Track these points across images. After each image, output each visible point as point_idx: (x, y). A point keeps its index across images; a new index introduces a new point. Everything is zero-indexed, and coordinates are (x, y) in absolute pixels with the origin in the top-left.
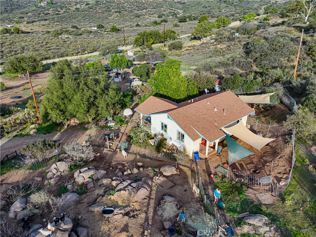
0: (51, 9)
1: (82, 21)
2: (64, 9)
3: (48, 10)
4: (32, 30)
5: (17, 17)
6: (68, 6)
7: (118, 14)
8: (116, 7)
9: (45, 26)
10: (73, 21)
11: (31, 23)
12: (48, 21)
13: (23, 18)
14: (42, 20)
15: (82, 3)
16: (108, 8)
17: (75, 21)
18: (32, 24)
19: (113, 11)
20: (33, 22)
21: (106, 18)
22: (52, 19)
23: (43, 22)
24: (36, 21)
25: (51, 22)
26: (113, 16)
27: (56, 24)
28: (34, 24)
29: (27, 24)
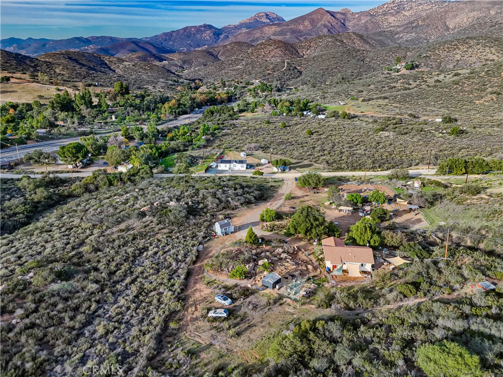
0: (401, 81)
2: (418, 81)
3: (397, 82)
4: (362, 112)
5: (356, 91)
6: (426, 77)
7: (494, 96)
8: (497, 84)
9: (380, 108)
11: (366, 101)
12: (387, 101)
13: (362, 92)
14: (380, 98)
15: (449, 73)
16: (484, 85)
17: (422, 102)
18: (366, 103)
19: (490, 90)
23: (381, 102)
25: (390, 102)
26: (484, 99)
27: (394, 105)
28: (369, 102)
29: (362, 101)
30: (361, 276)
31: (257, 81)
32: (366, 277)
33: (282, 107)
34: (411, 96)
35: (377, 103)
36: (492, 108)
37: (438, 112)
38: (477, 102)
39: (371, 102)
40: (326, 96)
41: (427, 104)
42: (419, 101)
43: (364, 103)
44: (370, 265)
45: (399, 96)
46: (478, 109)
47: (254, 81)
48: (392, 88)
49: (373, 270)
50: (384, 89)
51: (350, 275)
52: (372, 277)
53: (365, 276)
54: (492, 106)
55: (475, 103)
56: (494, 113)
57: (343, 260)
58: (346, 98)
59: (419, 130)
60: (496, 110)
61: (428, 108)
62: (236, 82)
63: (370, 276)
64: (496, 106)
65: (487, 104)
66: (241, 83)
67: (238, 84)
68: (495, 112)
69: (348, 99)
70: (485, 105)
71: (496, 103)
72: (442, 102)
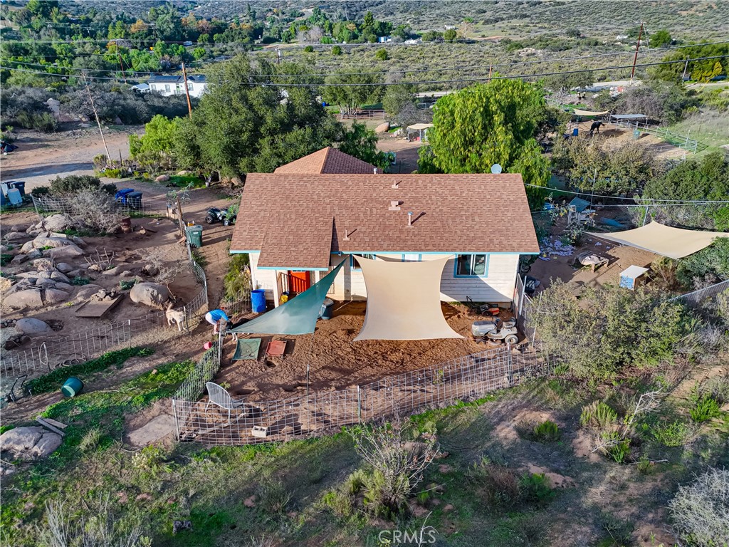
1: (606, 19)
4: (483, 36)
5: (473, 11)
9: (516, 30)
10: (583, 21)
11: (492, 23)
12: (527, 20)
13: (485, 12)
14: (517, 17)
17: (588, 19)
18: (491, 25)
20: (496, 21)
21: (674, 13)
22: (538, 15)
23: (515, 22)
24: (502, 19)
25: (533, 21)
26: (695, 8)
27: (540, 25)
28: (496, 24)
29: (483, 24)
30: (450, 333)
31: (310, 10)
32: (486, 338)
33: (341, 31)
34: (568, 11)
35: (509, 24)
36: (712, 19)
37: (617, 30)
38: (684, 13)
39: (499, 24)
40: (421, 19)
41: (597, 21)
42: (582, 18)
43: (487, 26)
44: (513, 260)
45: (548, 13)
46: (688, 22)
47: (304, 10)
48: (535, 5)
49: (530, 292)
50: (521, 6)
51: (373, 330)
52: (521, 335)
53: (477, 329)
54: (712, 18)
55: (680, 15)
56: (716, 27)
57: (344, 239)
58: (457, 22)
59: (593, 43)
60: (720, 23)
61: (600, 27)
62: (274, 14)
63: (508, 332)
64: (719, 16)
65: (701, 15)
66: (283, 13)
67: (278, 15)
68: (718, 25)
69: (460, 23)
70: (698, 17)
71: (718, 12)
72: (622, 16)
